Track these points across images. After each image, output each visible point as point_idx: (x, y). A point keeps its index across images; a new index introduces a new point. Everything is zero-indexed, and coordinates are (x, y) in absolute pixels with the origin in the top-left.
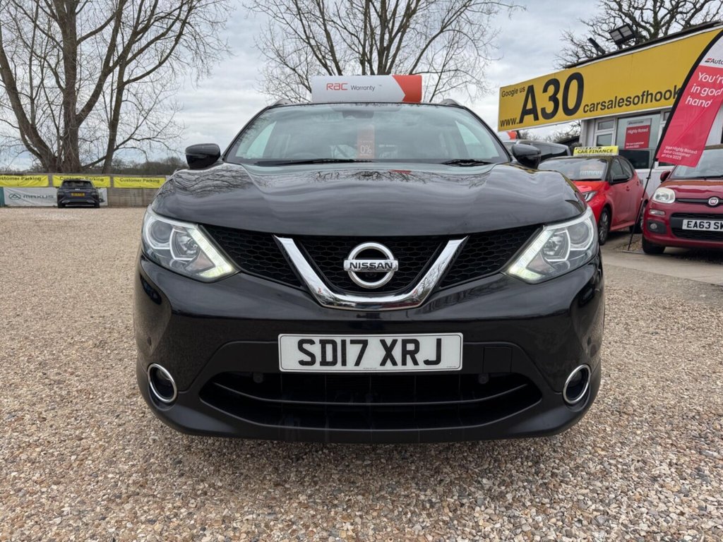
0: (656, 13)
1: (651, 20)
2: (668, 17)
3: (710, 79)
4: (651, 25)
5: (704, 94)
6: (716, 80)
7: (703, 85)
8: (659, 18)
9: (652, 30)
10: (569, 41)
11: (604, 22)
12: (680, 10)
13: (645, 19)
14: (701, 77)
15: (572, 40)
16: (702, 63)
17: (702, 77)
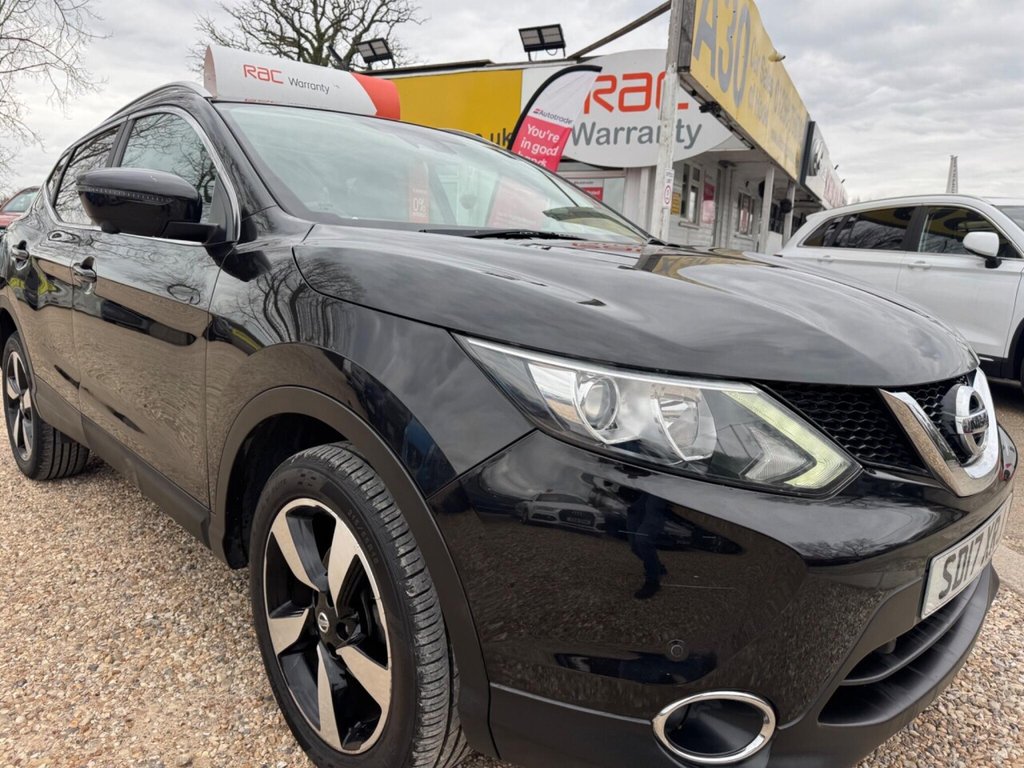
0: (318, 22)
1: (313, 29)
2: (331, 31)
3: (540, 134)
4: (314, 37)
5: (535, 152)
6: (547, 136)
7: (534, 140)
8: (323, 31)
9: (316, 44)
10: (209, 33)
11: (253, 16)
12: (343, 24)
13: (304, 26)
14: (530, 129)
15: (213, 32)
16: (531, 113)
17: (532, 129)
